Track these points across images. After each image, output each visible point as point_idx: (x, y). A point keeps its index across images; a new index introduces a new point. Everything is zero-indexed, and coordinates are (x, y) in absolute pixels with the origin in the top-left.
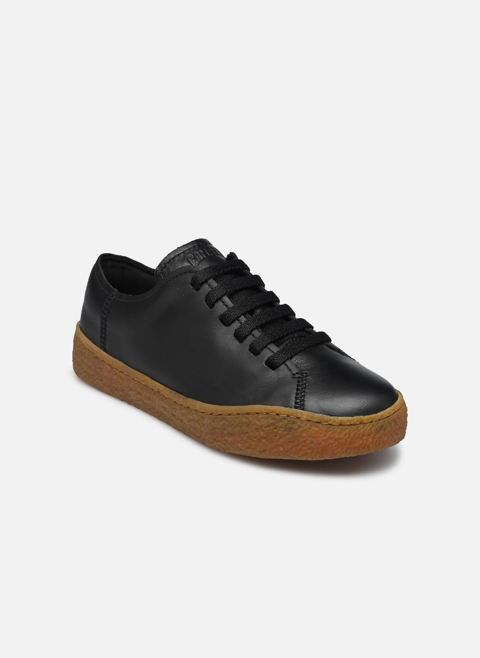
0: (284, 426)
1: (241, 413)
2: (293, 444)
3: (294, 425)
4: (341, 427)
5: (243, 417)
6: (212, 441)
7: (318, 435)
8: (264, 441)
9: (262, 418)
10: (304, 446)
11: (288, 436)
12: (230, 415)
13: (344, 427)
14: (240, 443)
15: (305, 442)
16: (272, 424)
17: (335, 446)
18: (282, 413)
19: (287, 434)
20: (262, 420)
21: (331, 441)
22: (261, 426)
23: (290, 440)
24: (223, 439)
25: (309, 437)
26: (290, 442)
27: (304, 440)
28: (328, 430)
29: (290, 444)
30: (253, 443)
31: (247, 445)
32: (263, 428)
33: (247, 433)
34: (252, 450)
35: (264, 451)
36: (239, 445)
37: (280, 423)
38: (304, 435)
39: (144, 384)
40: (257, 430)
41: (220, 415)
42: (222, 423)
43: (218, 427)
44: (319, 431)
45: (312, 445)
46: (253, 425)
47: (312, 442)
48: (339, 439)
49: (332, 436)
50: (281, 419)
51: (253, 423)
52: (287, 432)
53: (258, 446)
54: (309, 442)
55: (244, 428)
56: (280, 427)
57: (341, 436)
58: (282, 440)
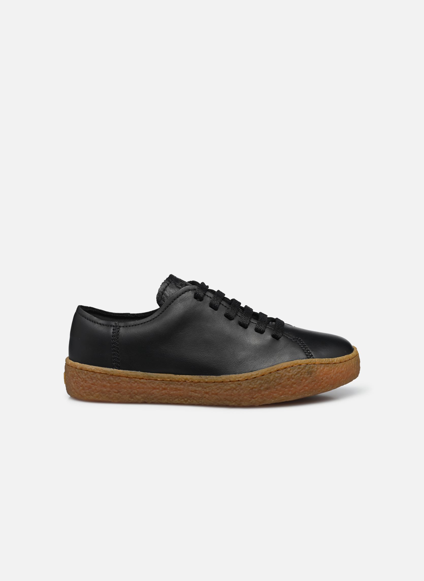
0: (307, 371)
1: (272, 372)
2: (315, 382)
3: (313, 369)
4: (341, 363)
5: (276, 373)
6: (250, 399)
7: (329, 372)
8: (295, 385)
9: (290, 370)
10: (322, 382)
11: (311, 378)
12: (263, 375)
13: (342, 363)
14: (275, 393)
15: (322, 379)
16: (299, 372)
17: (341, 377)
18: (303, 363)
19: (310, 377)
20: (291, 371)
21: (338, 374)
22: (292, 376)
23: (313, 380)
24: (260, 394)
25: (325, 375)
26: (312, 382)
27: (321, 377)
28: (335, 367)
29: (313, 383)
30: (286, 390)
31: (281, 392)
32: (293, 377)
33: (280, 384)
34: (284, 396)
35: (294, 394)
36: (275, 394)
37: (304, 370)
38: (321, 374)
39: (169, 380)
40: (288, 379)
41: (255, 378)
42: (258, 383)
43: (255, 386)
44: (330, 369)
45: (327, 380)
46: (285, 376)
47: (327, 378)
48: (342, 372)
49: (338, 371)
50: (304, 367)
51: (284, 375)
52: (310, 375)
53: (289, 391)
54: (325, 378)
55: (277, 381)
56: (305, 373)
57: (343, 370)
58: (307, 382)
